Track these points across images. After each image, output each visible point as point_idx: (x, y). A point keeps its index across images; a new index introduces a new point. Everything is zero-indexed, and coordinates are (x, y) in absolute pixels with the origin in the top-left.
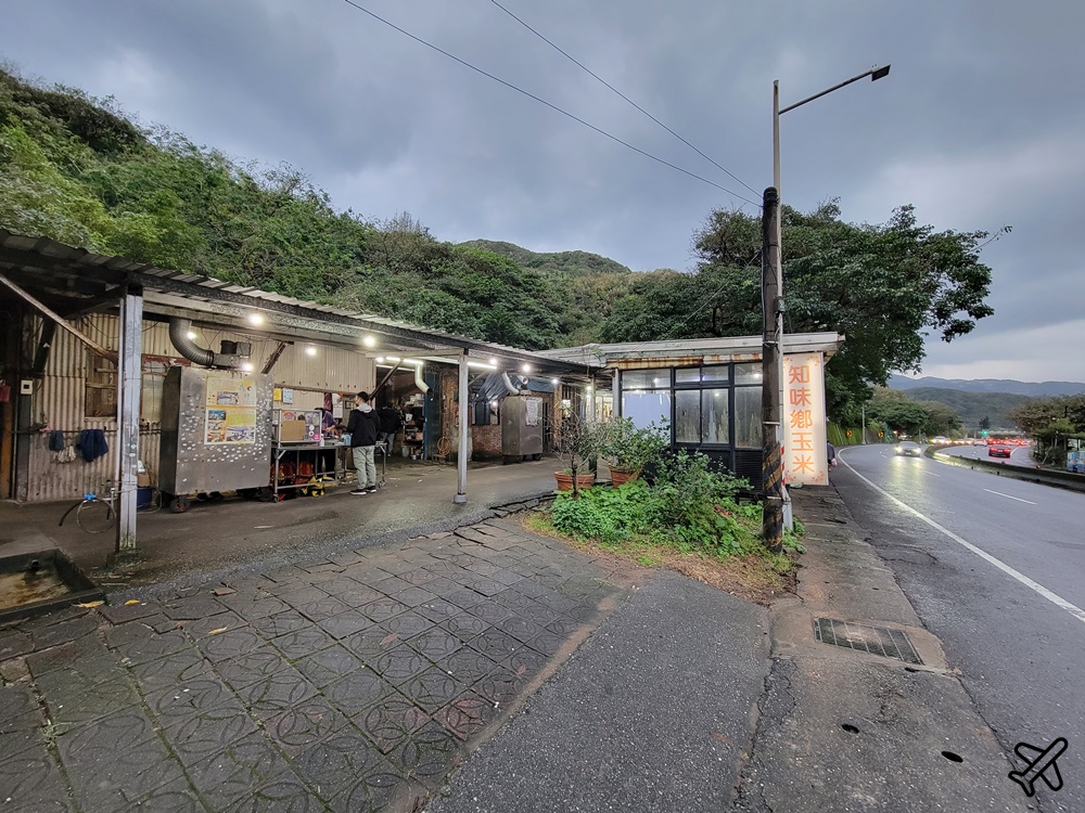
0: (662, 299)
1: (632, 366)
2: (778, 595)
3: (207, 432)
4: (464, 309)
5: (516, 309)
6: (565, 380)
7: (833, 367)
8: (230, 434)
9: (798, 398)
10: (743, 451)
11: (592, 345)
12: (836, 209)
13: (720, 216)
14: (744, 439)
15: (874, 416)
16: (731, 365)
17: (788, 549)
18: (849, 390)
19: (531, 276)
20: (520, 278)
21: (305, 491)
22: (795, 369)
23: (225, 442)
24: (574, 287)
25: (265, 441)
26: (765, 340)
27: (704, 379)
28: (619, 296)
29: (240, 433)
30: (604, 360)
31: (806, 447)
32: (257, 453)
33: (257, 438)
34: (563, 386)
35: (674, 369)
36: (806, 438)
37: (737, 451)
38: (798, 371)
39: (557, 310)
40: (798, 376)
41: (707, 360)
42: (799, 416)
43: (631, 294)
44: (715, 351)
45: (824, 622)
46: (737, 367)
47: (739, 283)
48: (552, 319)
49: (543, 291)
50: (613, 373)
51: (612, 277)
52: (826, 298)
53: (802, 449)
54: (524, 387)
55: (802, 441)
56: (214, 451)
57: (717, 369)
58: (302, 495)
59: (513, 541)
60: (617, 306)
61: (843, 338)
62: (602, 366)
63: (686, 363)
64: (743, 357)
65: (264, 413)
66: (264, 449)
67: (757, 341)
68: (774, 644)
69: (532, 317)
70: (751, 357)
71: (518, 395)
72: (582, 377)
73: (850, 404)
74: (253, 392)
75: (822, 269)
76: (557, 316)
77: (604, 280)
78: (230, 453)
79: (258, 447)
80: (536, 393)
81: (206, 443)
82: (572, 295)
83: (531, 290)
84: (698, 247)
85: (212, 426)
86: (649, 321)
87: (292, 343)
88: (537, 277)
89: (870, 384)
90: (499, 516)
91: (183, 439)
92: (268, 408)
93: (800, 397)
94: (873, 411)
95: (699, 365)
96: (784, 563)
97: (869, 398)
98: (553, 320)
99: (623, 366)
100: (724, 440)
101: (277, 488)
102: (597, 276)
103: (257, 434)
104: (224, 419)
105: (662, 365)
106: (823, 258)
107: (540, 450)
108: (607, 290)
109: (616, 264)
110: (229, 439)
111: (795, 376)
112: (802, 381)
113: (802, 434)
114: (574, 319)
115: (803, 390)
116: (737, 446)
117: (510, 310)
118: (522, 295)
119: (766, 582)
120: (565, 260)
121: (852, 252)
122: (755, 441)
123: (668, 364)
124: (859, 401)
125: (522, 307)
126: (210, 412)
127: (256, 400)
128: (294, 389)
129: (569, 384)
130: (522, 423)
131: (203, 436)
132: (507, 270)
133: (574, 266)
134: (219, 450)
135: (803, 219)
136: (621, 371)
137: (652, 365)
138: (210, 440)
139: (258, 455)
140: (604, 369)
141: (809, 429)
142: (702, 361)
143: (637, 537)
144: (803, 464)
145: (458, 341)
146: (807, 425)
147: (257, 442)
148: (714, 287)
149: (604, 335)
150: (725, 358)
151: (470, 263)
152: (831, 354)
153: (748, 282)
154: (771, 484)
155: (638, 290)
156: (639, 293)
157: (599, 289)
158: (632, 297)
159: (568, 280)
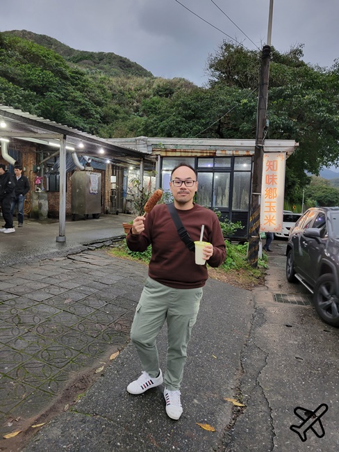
0: (186, 106)
1: (170, 154)
2: (255, 286)
5: (65, 99)
6: (115, 161)
7: (290, 163)
9: (270, 180)
10: (236, 212)
11: (143, 137)
12: (301, 52)
13: (228, 46)
14: (238, 205)
15: (310, 196)
16: (233, 158)
17: (260, 266)
18: (297, 177)
19: (77, 73)
20: (68, 73)
22: (270, 162)
24: (111, 85)
26: (257, 143)
27: (216, 166)
28: (146, 96)
30: (150, 149)
31: (272, 210)
34: (113, 166)
35: (197, 158)
36: (273, 204)
37: (233, 212)
38: (272, 164)
39: (99, 104)
40: (272, 167)
41: (219, 153)
42: (270, 191)
43: (154, 95)
44: (223, 148)
45: (278, 295)
46: (236, 159)
47: (239, 101)
48: (95, 111)
49: (87, 86)
50: (157, 159)
51: (142, 81)
52: (290, 116)
53: (270, 211)
54: (88, 165)
55: (270, 207)
57: (224, 159)
59: (108, 261)
60: (145, 104)
61: (298, 144)
62: (150, 153)
63: (205, 155)
64: (241, 153)
67: (252, 143)
68: (255, 303)
69: (79, 108)
70: (245, 153)
71: (84, 170)
72: (128, 160)
73: (297, 187)
75: (290, 96)
76: (99, 109)
77: (134, 82)
80: (96, 170)
82: (109, 92)
83: (76, 85)
84: (211, 67)
86: (177, 123)
88: (82, 74)
89: (309, 174)
90: (91, 250)
93: (272, 180)
94: (309, 193)
95: (213, 156)
96: (258, 272)
97: (308, 184)
98: (97, 112)
99: (163, 154)
100: (225, 205)
102: (129, 78)
105: (190, 154)
106: (291, 89)
107: (98, 211)
108: (136, 90)
109: (142, 69)
111: (269, 166)
112: (273, 170)
113: (270, 202)
114: (113, 113)
115: (273, 176)
116: (233, 209)
117: (60, 100)
118: (71, 88)
119: (250, 281)
120: (100, 60)
121: (308, 86)
122: (244, 206)
123: (194, 154)
124: (302, 185)
125: (70, 98)
129: (117, 164)
130: (87, 191)
132: (57, 64)
133: (108, 65)
135: (280, 56)
136: (162, 157)
137: (183, 154)
140: (151, 155)
141: (275, 200)
142: (215, 153)
144: (270, 221)
145: (60, 129)
146: (274, 197)
148: (222, 102)
149: (144, 130)
150: (229, 153)
152: (290, 153)
153: (245, 101)
154: (254, 229)
155: (160, 93)
156: (161, 96)
157: (130, 89)
158: (156, 98)
159: (105, 79)
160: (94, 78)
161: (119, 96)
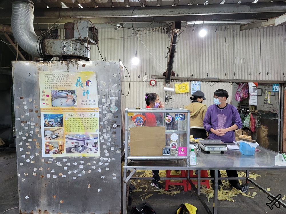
3: (44, 141)
8: (69, 144)
23: (64, 154)
25: (112, 154)
29: (81, 143)
32: (103, 168)
33: (102, 150)
56: (54, 166)
65: (109, 116)
66: (111, 165)
74: (93, 88)
78: (71, 168)
79: (104, 162)
81: (44, 155)
85: (49, 133)
91: (22, 149)
92: (114, 108)
103: (102, 144)
104: (61, 124)
110: (69, 151)
126: (46, 116)
127: (97, 99)
128: (202, 81)
131: (40, 146)
134: (59, 164)
138: (47, 152)
139: (104, 172)
147: (102, 154)
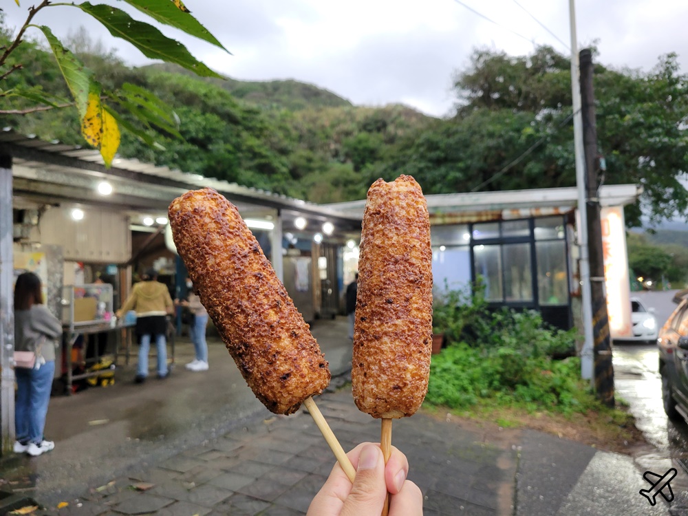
2: (632, 444)
4: (178, 153)
10: (548, 307)
16: (532, 220)
20: (237, 113)
21: (93, 382)
24: (295, 123)
27: (503, 235)
28: (348, 134)
35: (471, 224)
37: (541, 308)
39: (284, 152)
41: (507, 214)
43: (360, 131)
48: (280, 162)
49: (266, 129)
51: (336, 112)
54: (292, 247)
57: (517, 223)
58: (91, 386)
60: (347, 145)
61: (641, 191)
63: (484, 218)
64: (544, 211)
65: (56, 291)
69: (257, 161)
70: (551, 211)
74: (43, 266)
76: (284, 159)
77: (328, 115)
82: (294, 133)
87: (57, 205)
88: (256, 112)
92: (59, 284)
95: (498, 220)
98: (282, 164)
100: (528, 298)
101: (71, 378)
105: (458, 220)
108: (333, 126)
109: (335, 97)
114: (304, 162)
116: (542, 303)
117: (229, 152)
118: (245, 134)
120: (275, 90)
123: (466, 219)
125: (244, 148)
127: (47, 276)
132: (222, 104)
133: (287, 96)
137: (448, 220)
142: (501, 215)
143: (483, 401)
150: (525, 212)
151: (176, 94)
154: (601, 338)
155: (369, 128)
156: (370, 131)
157: (323, 127)
158: (363, 135)
159: (286, 115)
160: (272, 116)
161: (309, 138)
